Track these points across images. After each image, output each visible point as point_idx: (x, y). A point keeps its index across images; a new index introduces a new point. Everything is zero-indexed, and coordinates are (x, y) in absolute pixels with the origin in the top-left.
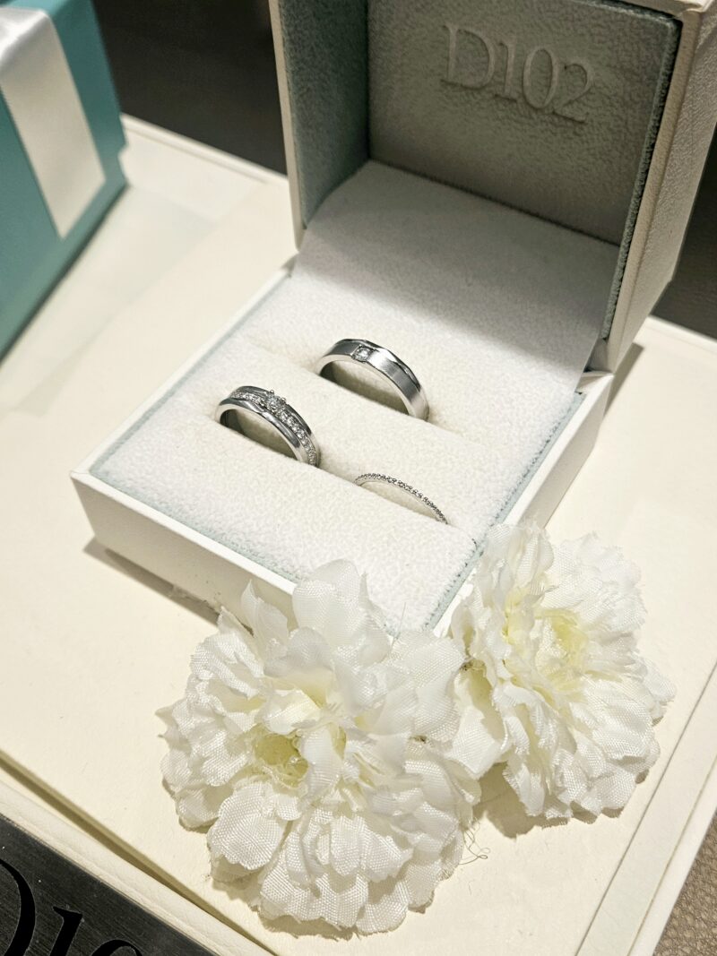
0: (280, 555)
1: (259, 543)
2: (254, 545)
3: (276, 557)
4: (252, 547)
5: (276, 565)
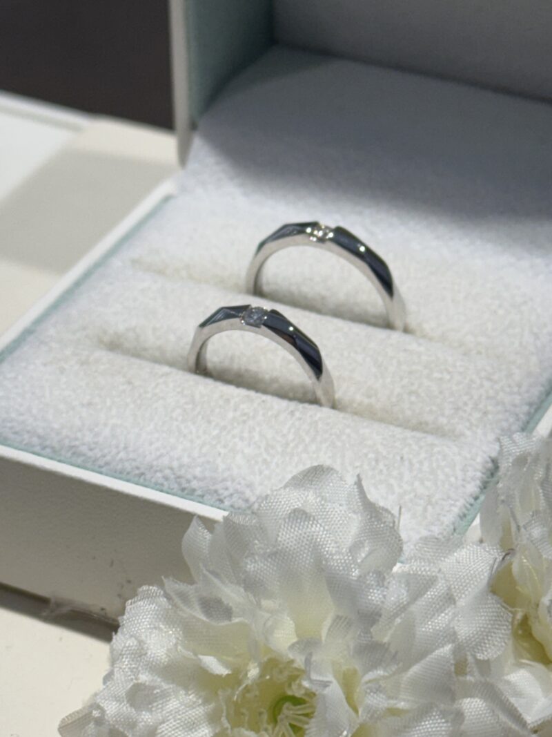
0: (227, 489)
1: (195, 478)
2: (188, 481)
3: (221, 491)
4: (185, 485)
5: (221, 501)
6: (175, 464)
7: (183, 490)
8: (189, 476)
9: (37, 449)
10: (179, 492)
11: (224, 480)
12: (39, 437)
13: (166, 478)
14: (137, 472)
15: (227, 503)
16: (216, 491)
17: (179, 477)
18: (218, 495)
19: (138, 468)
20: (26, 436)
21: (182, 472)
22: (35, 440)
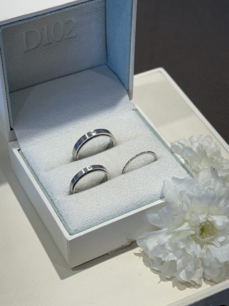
8: (136, 202)
11: (144, 198)
13: (132, 206)
16: (144, 201)
17: (135, 204)
21: (134, 203)
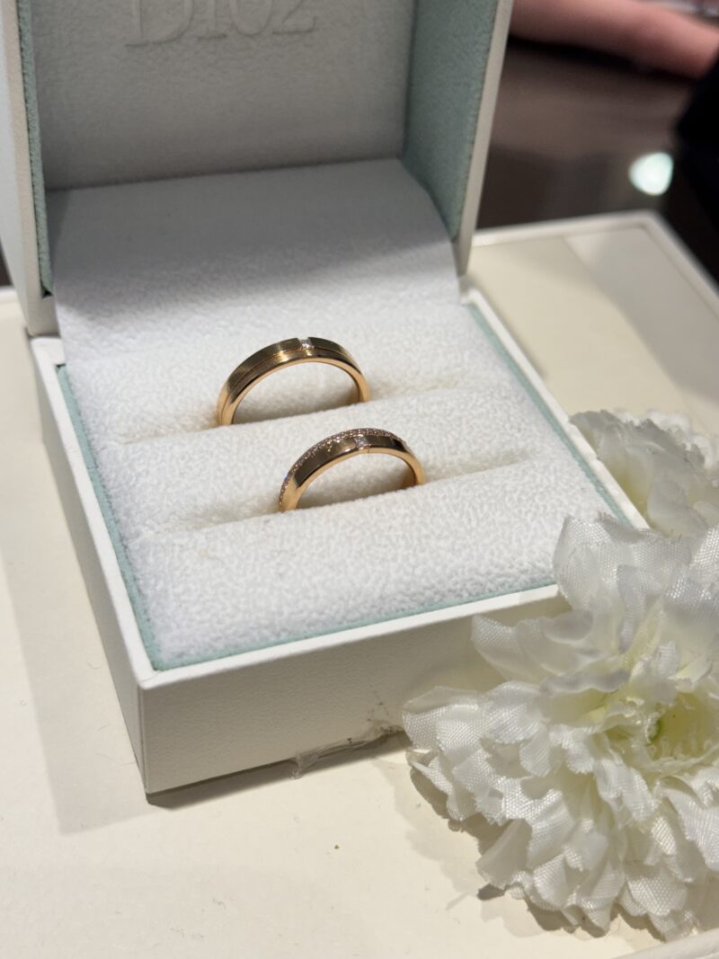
6: (402, 587)
7: (422, 604)
9: (273, 639)
10: (421, 608)
12: (266, 627)
14: (375, 610)
15: (465, 595)
18: (454, 591)
19: (373, 606)
20: (255, 633)
22: (266, 632)
